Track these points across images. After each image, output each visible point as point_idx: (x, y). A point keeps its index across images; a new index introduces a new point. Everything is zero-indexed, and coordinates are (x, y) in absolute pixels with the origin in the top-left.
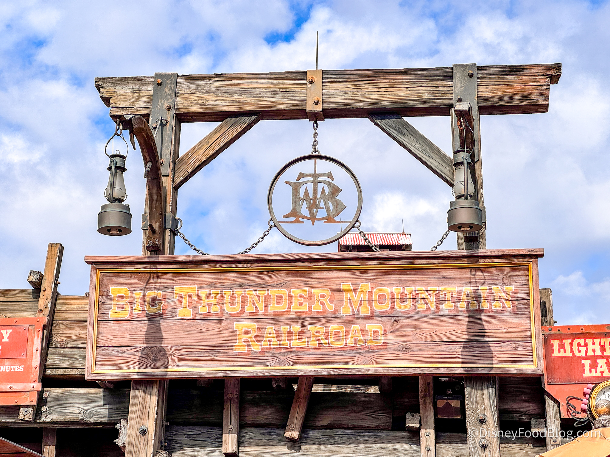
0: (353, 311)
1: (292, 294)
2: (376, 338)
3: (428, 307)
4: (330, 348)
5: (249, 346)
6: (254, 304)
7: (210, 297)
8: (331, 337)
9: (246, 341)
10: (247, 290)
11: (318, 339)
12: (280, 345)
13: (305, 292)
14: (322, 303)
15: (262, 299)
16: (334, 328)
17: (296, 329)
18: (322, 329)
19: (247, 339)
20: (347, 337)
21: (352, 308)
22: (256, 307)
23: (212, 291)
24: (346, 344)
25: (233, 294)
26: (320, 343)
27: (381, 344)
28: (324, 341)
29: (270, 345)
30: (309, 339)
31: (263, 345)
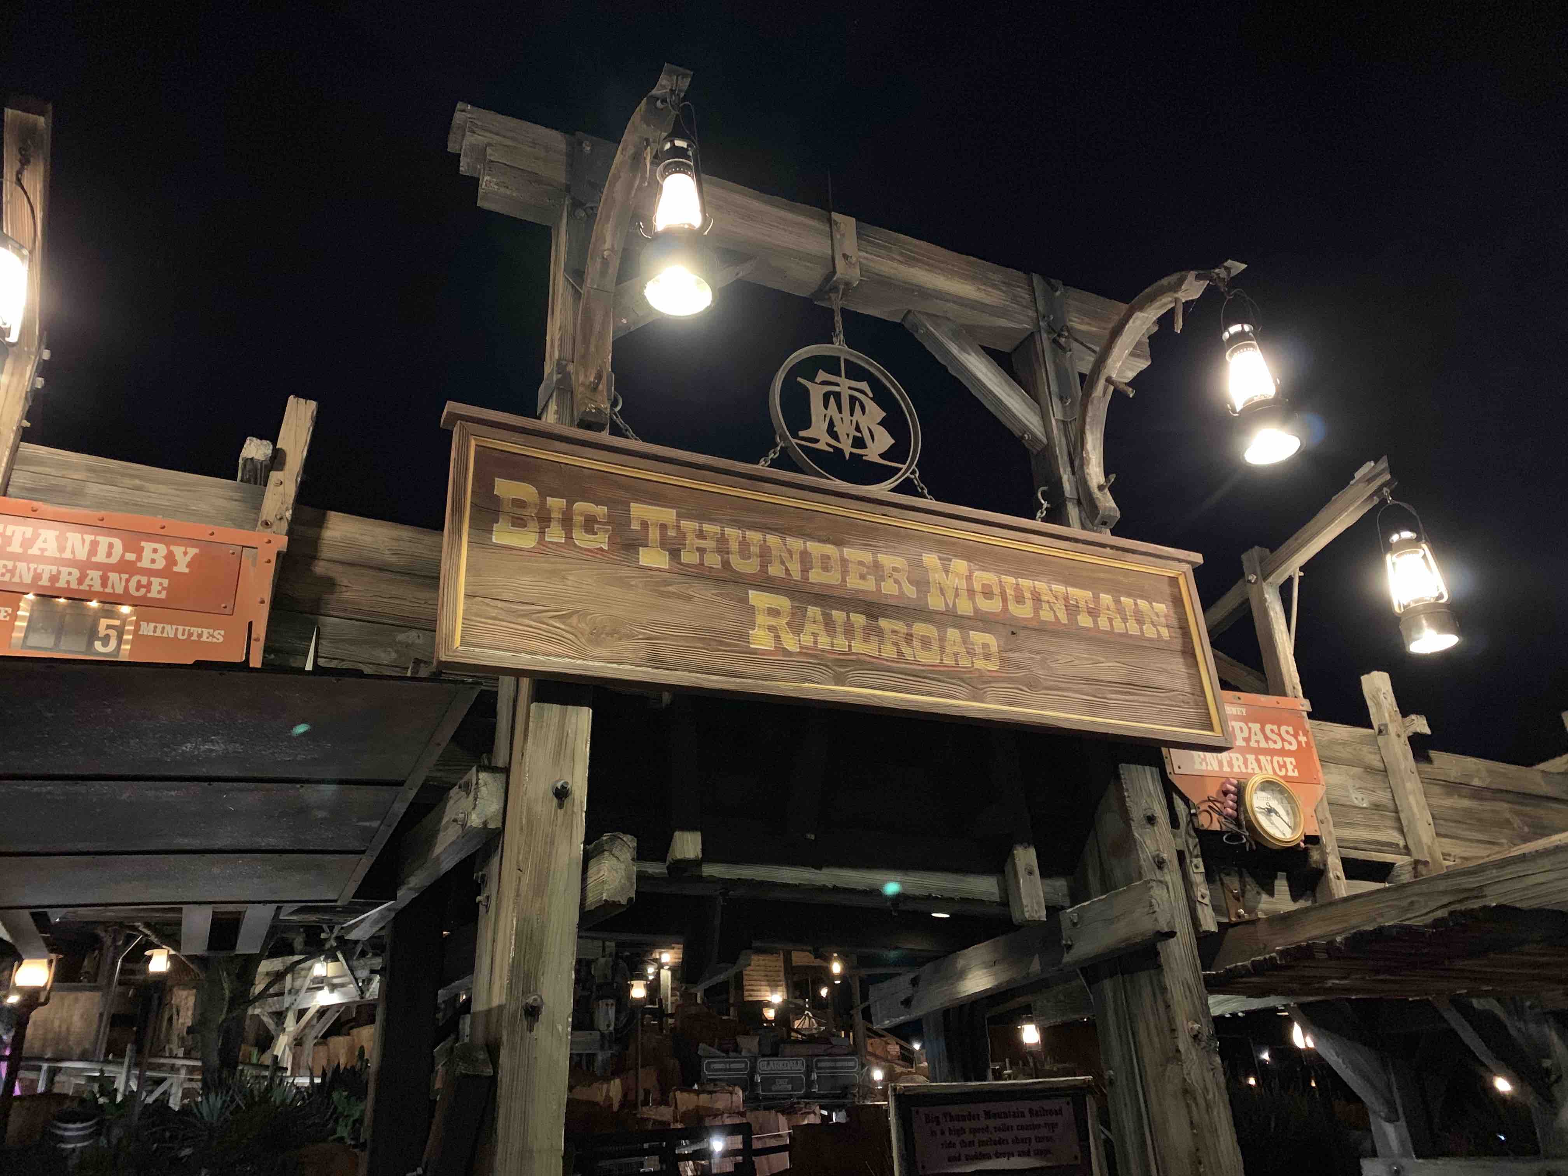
0: (946, 604)
1: (846, 556)
2: (987, 656)
3: (1056, 617)
4: (917, 662)
5: (777, 638)
6: (783, 563)
7: (701, 535)
8: (916, 643)
9: (771, 628)
10: (768, 536)
11: (896, 644)
12: (832, 645)
13: (866, 556)
14: (896, 581)
15: (797, 557)
16: (920, 628)
17: (859, 620)
18: (900, 626)
19: (774, 624)
20: (942, 649)
21: (945, 599)
22: (787, 570)
23: (706, 527)
24: (942, 660)
25: (744, 537)
26: (900, 653)
27: (996, 668)
28: (906, 650)
29: (815, 642)
30: (881, 642)
31: (804, 641)
